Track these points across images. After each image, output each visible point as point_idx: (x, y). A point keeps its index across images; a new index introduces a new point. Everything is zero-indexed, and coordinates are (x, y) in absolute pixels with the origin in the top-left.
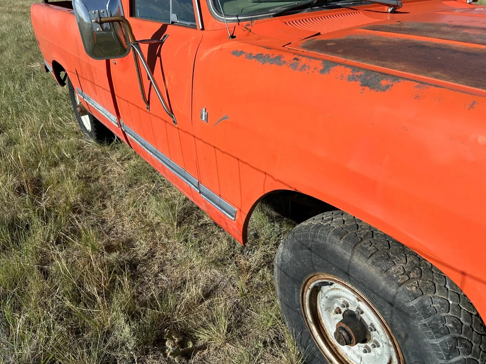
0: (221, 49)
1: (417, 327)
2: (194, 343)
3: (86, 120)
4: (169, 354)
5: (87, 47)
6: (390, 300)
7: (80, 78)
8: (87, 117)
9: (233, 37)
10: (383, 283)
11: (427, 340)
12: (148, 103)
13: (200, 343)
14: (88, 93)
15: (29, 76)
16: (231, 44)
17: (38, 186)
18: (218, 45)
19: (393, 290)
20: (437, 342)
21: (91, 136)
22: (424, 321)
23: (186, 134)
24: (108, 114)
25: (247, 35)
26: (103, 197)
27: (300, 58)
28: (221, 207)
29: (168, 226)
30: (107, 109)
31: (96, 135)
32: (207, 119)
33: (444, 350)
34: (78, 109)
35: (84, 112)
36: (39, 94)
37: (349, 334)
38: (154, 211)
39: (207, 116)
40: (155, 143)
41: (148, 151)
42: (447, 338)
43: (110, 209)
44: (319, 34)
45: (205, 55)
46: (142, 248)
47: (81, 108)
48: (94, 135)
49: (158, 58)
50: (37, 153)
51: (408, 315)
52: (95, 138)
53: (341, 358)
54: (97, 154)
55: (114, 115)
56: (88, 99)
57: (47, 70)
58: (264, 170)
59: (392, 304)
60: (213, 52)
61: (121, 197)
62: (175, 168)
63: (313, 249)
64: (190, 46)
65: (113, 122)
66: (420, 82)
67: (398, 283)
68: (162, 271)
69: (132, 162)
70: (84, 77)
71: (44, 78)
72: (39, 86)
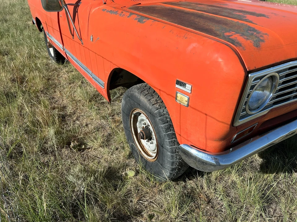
0: (99, 8)
1: (157, 121)
2: (85, 146)
3: (51, 50)
4: (71, 147)
5: (43, 5)
6: (150, 111)
7: (48, 26)
8: (52, 48)
9: (105, 3)
10: (148, 105)
11: (160, 125)
12: (73, 35)
13: (88, 147)
14: (51, 34)
15: (25, 28)
16: (103, 6)
17: (22, 80)
18: (98, 7)
19: (151, 107)
20: (162, 126)
21: (54, 59)
22: (159, 118)
23: (86, 49)
24: (59, 44)
25: (111, 3)
26: (55, 88)
27: (123, 12)
28: (99, 83)
29: (84, 101)
30: (58, 41)
31: (56, 59)
32: (93, 40)
33: (165, 129)
34: (48, 44)
35: (51, 46)
36: (30, 37)
37: (143, 134)
38: (79, 94)
39: (93, 39)
40: (76, 56)
41: (74, 61)
42: (167, 124)
43: (58, 93)
44: (140, 4)
45: (93, 11)
46: (69, 110)
47: (49, 44)
48: (55, 58)
49: (77, 13)
50: (24, 66)
51: (154, 116)
52: (56, 60)
53: (144, 150)
54: (56, 68)
55: (61, 44)
56: (51, 37)
57: (34, 24)
58: (110, 61)
59: (150, 113)
60: (96, 10)
61: (64, 88)
62: (84, 67)
63: (130, 97)
64: (89, 7)
65: (61, 48)
66: (153, 20)
67: (152, 104)
68: (78, 120)
69: (73, 73)
70: (49, 25)
71: (34, 30)
72: (30, 33)
